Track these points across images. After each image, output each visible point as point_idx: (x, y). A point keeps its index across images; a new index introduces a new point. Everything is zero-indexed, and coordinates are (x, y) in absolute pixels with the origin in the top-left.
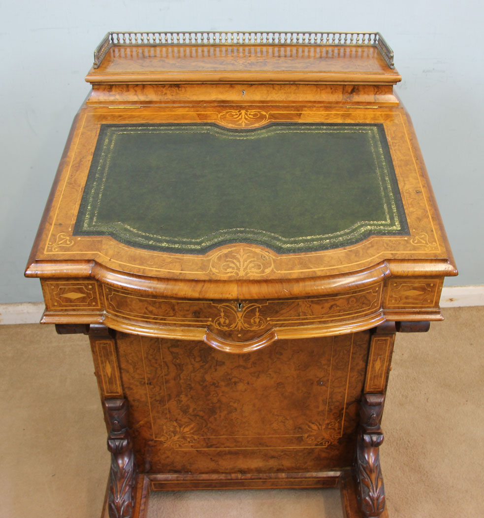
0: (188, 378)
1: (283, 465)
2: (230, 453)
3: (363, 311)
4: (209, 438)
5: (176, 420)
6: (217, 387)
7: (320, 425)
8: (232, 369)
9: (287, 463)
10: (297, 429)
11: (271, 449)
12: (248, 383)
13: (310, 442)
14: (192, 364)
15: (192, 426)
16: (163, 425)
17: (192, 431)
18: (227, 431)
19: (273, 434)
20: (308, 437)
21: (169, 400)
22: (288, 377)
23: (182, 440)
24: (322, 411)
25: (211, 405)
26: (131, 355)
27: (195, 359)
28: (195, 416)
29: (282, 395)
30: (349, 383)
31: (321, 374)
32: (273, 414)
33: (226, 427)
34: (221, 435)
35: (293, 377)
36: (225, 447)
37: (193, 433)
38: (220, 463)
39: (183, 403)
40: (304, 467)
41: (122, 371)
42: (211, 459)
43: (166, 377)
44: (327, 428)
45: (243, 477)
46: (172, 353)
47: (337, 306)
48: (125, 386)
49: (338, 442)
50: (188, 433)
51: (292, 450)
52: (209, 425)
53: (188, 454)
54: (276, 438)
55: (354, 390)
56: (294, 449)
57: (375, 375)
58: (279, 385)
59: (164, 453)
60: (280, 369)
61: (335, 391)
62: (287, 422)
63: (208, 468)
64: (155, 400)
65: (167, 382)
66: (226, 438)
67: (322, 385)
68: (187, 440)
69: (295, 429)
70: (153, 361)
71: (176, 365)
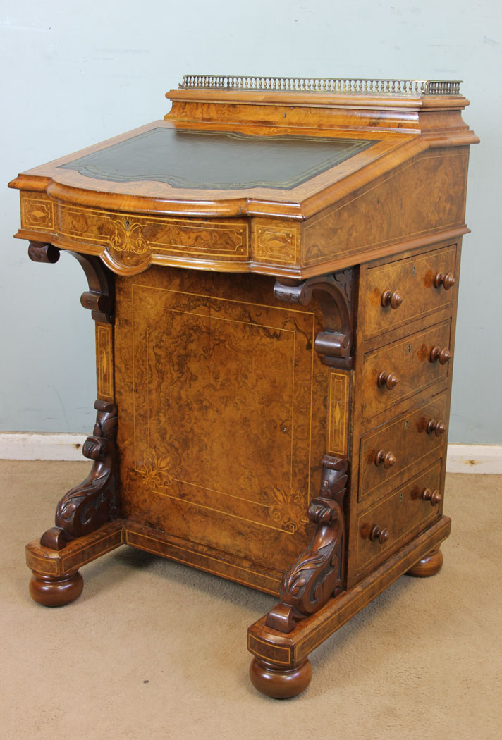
0: (167, 392)
1: (250, 551)
2: (200, 512)
3: (228, 253)
4: (182, 483)
5: (155, 448)
6: (191, 409)
7: (285, 494)
8: (204, 388)
9: (254, 549)
10: (263, 495)
11: (238, 519)
12: (217, 411)
13: (276, 520)
14: (171, 373)
15: (168, 459)
16: (143, 452)
17: (167, 468)
18: (197, 476)
19: (239, 495)
20: (274, 512)
21: (150, 417)
22: (253, 411)
23: (158, 478)
24: (287, 473)
25: (185, 434)
26: (124, 351)
27: (173, 366)
28: (172, 445)
29: (248, 436)
30: (312, 437)
31: (284, 416)
32: (240, 464)
33: (197, 470)
34: (193, 482)
35: (258, 413)
36: (195, 502)
37: (168, 471)
38: (191, 526)
39: (161, 424)
40: (271, 562)
41: (116, 369)
42: (183, 516)
43: (150, 386)
44: (292, 502)
45: (208, 552)
46: (156, 354)
47: (202, 239)
48: (117, 389)
49: (306, 530)
50: (164, 469)
51: (258, 528)
52: (183, 463)
53: (163, 502)
54: (244, 502)
55: (317, 448)
56: (260, 526)
57: (337, 428)
58: (245, 421)
59: (143, 493)
60: (245, 399)
61: (298, 446)
62: (253, 479)
63: (180, 529)
64: (139, 414)
65: (150, 392)
66: (197, 488)
67: (285, 433)
68: (162, 479)
69: (261, 494)
70: (141, 362)
71: (158, 371)
